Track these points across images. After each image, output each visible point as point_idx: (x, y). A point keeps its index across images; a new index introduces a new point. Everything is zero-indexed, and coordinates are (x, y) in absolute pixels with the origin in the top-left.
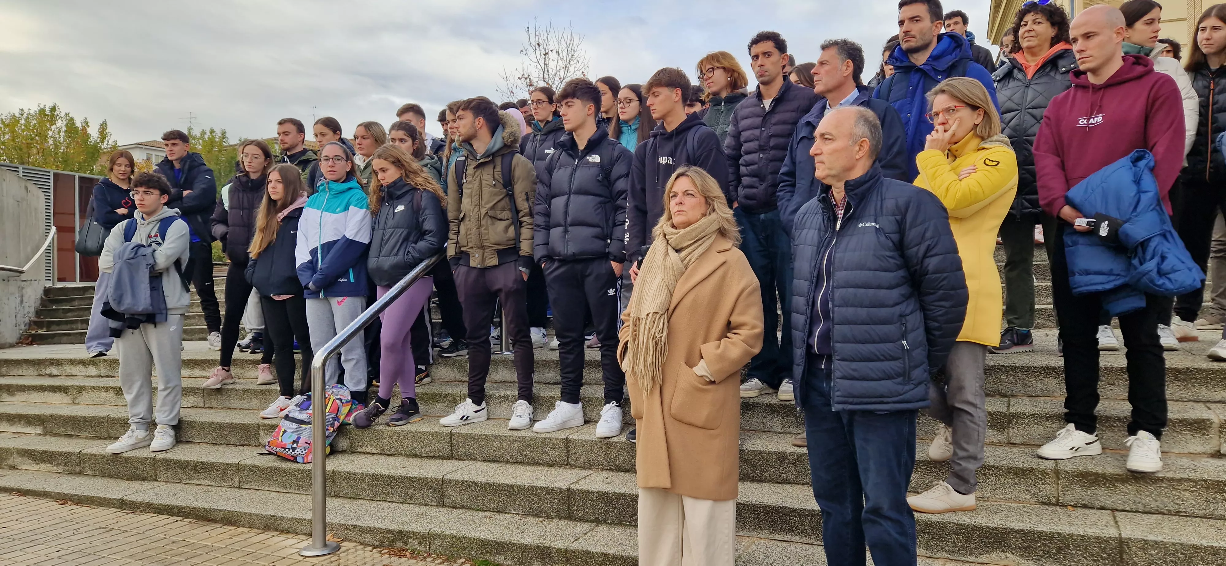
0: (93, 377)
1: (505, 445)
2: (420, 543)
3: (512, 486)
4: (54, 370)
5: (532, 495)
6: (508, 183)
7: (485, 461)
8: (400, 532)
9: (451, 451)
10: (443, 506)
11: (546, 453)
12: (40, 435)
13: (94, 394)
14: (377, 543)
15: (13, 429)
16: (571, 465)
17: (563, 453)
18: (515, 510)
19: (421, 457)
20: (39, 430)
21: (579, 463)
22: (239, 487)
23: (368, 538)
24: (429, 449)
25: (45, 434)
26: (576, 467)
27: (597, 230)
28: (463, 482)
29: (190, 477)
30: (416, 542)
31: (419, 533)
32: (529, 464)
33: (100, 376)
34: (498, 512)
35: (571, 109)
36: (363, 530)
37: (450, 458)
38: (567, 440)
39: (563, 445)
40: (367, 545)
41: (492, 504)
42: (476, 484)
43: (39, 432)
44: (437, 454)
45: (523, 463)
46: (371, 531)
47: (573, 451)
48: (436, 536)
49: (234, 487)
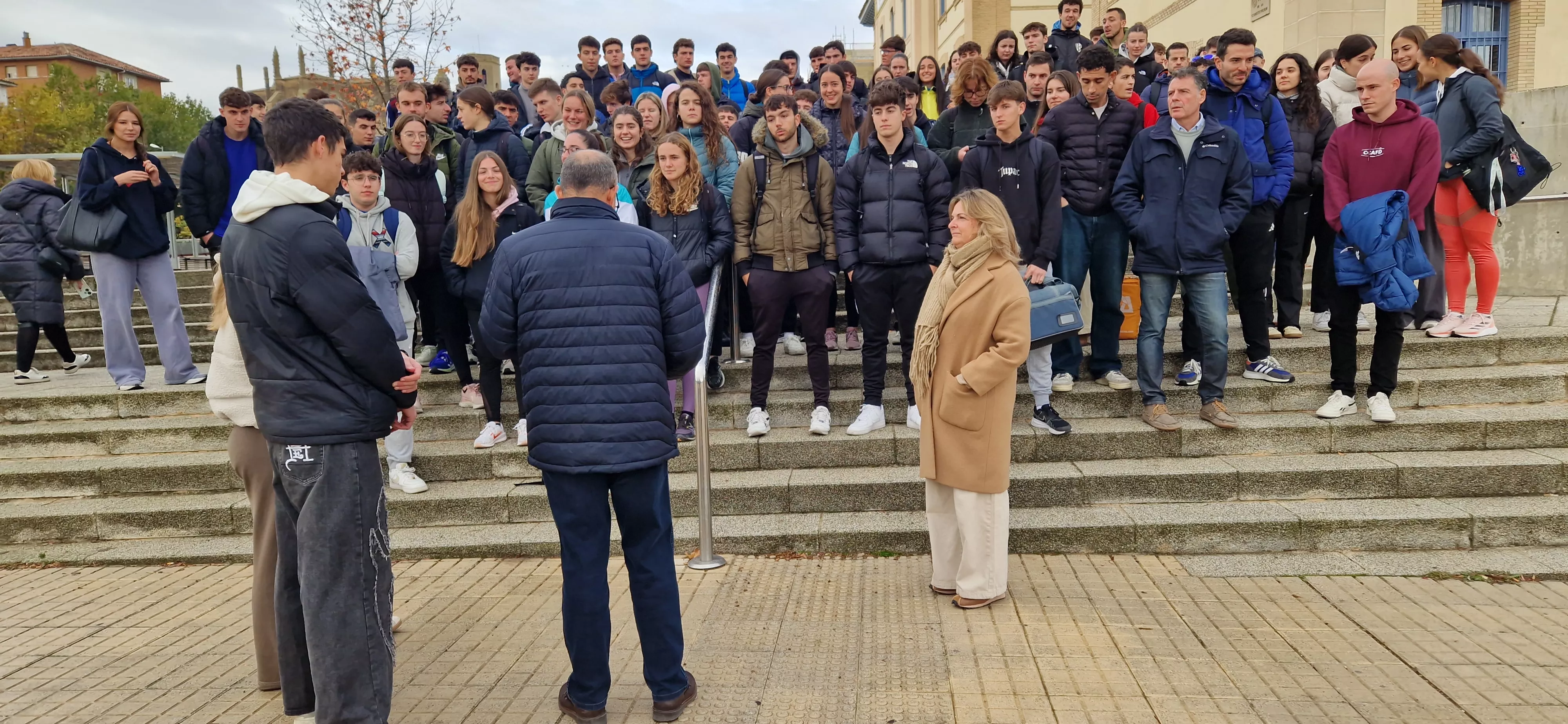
0: (104, 419)
1: (824, 450)
2: (808, 545)
3: (870, 486)
4: (23, 415)
5: (894, 491)
6: (812, 186)
7: (801, 468)
8: (784, 537)
9: (759, 461)
10: (790, 512)
11: (871, 454)
12: (93, 497)
13: (150, 440)
14: (755, 552)
15: (37, 494)
16: (898, 464)
17: (891, 453)
18: (874, 507)
19: (721, 471)
20: (89, 491)
21: (909, 460)
22: (509, 522)
23: (744, 548)
24: (730, 462)
25: (105, 496)
26: (904, 465)
27: (921, 234)
28: (814, 487)
29: (429, 520)
30: (803, 545)
31: (807, 536)
32: (851, 466)
33: (119, 417)
34: (855, 511)
35: (892, 115)
36: (736, 541)
37: (759, 468)
38: (895, 440)
39: (889, 445)
40: (746, 554)
41: (848, 505)
42: (829, 488)
43: (92, 494)
44: (741, 466)
45: (845, 466)
46: (746, 540)
47: (901, 449)
48: (826, 536)
49: (501, 523)
